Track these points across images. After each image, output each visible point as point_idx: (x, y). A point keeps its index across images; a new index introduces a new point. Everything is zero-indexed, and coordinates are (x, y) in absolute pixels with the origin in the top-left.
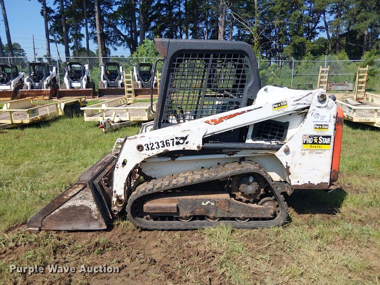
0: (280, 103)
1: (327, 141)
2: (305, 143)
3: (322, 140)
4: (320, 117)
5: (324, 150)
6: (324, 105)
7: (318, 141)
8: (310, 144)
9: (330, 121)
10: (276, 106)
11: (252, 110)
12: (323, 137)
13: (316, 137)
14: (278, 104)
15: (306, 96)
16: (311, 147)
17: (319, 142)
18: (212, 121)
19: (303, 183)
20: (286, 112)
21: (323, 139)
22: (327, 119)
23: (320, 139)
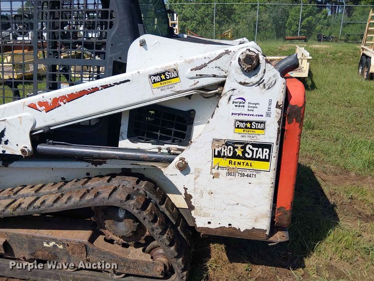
0: (164, 74)
1: (263, 153)
2: (219, 155)
3: (253, 151)
4: (246, 104)
5: (258, 171)
6: (254, 79)
7: (244, 152)
8: (228, 157)
9: (268, 115)
10: (157, 78)
11: (111, 86)
12: (254, 145)
13: (240, 146)
14: (160, 74)
15: (216, 59)
16: (230, 162)
17: (246, 155)
18: (41, 104)
19: (219, 226)
20: (179, 92)
21: (255, 149)
22: (262, 110)
23: (247, 150)
